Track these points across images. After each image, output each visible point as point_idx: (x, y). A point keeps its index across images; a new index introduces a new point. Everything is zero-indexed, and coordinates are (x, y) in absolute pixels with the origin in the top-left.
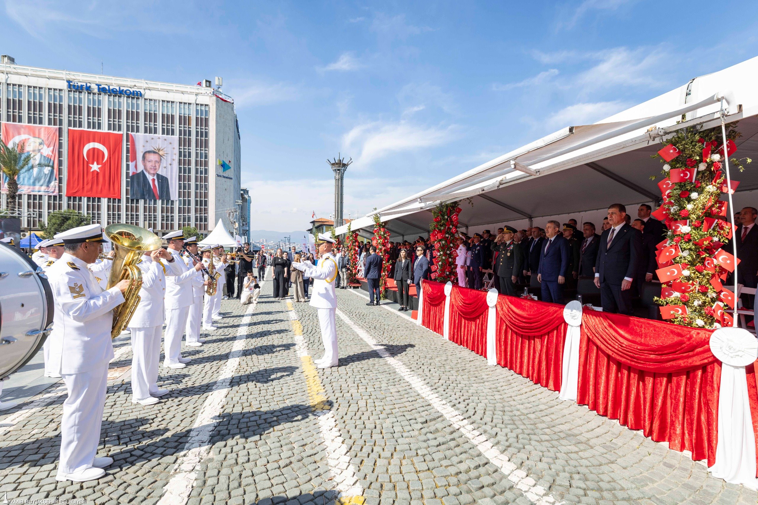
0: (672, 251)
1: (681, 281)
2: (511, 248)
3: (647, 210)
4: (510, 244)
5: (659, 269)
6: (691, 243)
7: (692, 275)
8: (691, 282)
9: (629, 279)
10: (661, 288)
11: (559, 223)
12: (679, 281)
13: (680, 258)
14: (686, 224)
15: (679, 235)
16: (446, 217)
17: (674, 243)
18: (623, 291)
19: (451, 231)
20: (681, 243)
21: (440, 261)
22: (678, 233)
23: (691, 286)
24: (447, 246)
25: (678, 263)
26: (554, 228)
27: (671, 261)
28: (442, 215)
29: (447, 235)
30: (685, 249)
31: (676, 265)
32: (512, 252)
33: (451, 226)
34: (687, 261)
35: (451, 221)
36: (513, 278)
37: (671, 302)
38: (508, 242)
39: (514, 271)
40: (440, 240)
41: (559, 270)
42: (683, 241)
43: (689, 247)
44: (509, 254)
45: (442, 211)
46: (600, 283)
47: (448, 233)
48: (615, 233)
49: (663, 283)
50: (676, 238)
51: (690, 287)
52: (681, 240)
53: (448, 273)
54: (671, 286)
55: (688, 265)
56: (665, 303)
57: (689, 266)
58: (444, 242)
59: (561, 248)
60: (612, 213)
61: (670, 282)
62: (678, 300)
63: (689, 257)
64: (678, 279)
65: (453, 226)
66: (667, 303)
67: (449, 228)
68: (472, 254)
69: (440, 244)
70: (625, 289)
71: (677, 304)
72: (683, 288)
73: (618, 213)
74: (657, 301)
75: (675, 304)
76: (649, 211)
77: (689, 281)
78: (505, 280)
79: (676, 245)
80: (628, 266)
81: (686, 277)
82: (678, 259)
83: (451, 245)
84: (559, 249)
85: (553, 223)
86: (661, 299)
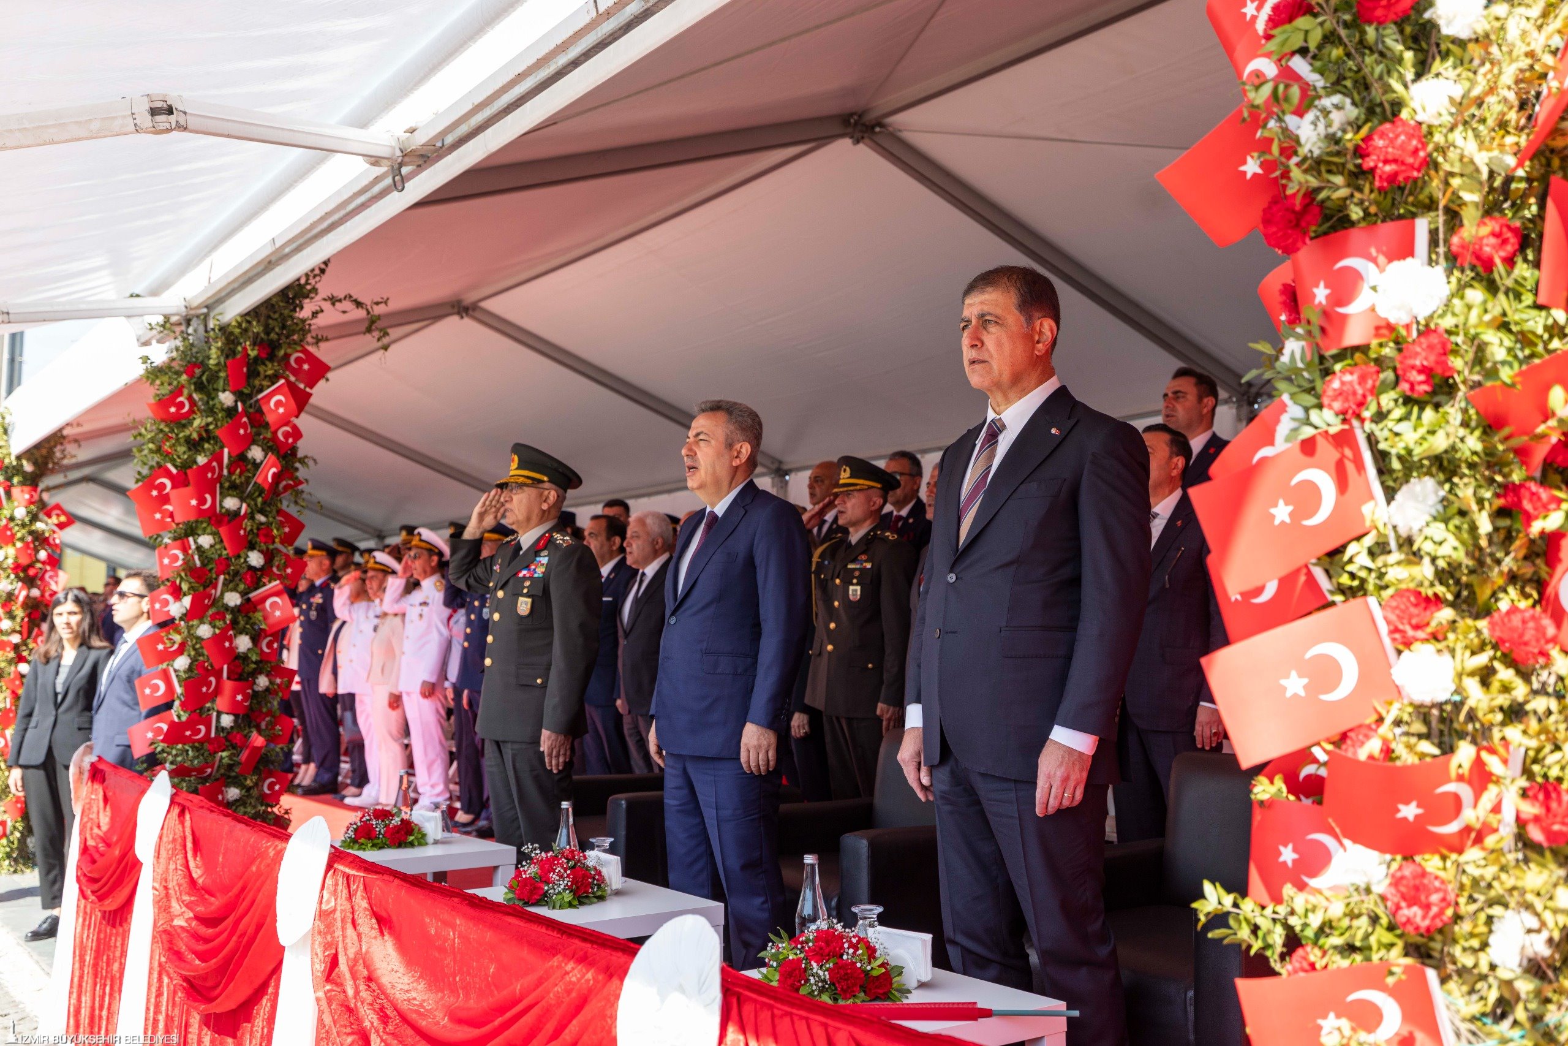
0: (1312, 491)
1: (1388, 752)
2: (540, 571)
3: (1200, 399)
4: (536, 550)
5: (1226, 642)
6: (1453, 412)
7: (1472, 685)
8: (1465, 753)
9: (1080, 742)
10: (1247, 805)
11: (754, 416)
12: (1373, 747)
13: (1379, 549)
14: (1406, 250)
15: (1364, 349)
16: (226, 398)
17: (1327, 419)
18: (1047, 818)
19: (258, 479)
20: (1380, 416)
21: (181, 651)
22: (1354, 336)
23: (1465, 791)
24: (224, 565)
25: (1355, 591)
26: (730, 446)
27: (1311, 579)
28: (200, 387)
29: (231, 503)
30: (1411, 467)
31: (1344, 609)
32: (542, 596)
33: (256, 453)
34: (1426, 570)
35: (257, 419)
36: (547, 740)
37: (1321, 931)
38: (527, 539)
39: (554, 701)
40: (191, 530)
41: (748, 692)
42: (1387, 400)
43: (1440, 443)
44: (524, 606)
45: (202, 365)
46: (932, 769)
47: (235, 489)
48: (1005, 443)
49: (1259, 769)
50: (1343, 377)
51: (1456, 804)
52: (1376, 392)
53: (227, 720)
54: (1312, 788)
55: (1437, 601)
56: (1278, 937)
57: (1446, 614)
58: (205, 541)
59: (758, 560)
60: (984, 321)
61: (1304, 756)
62: (1375, 920)
63: (1438, 530)
64: (1366, 731)
65: (266, 450)
66: (1293, 942)
67: (240, 460)
68: (469, 623)
69: (185, 549)
70: (1053, 803)
71: (1365, 949)
72: (1409, 811)
73: (1014, 318)
74: (1220, 919)
75: (1350, 948)
76: (1209, 401)
77: (1448, 750)
78: (508, 751)
79: (1344, 439)
80: (1069, 658)
81: (1422, 712)
82: (1358, 554)
83: (255, 559)
84: (750, 564)
85: (721, 416)
86: (1248, 906)
